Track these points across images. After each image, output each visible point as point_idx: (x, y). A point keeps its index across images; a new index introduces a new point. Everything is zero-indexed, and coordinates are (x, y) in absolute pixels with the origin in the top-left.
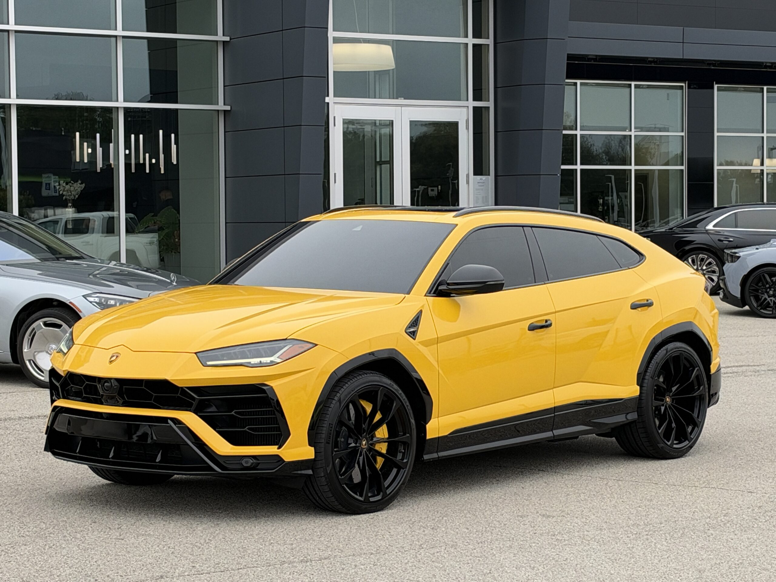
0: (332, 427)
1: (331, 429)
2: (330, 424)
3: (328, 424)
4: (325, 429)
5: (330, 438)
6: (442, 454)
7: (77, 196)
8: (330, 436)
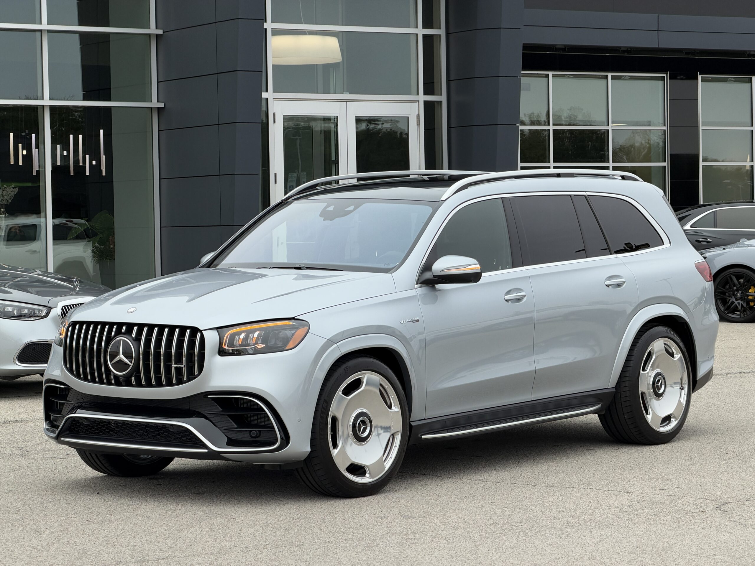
7: (10, 201)
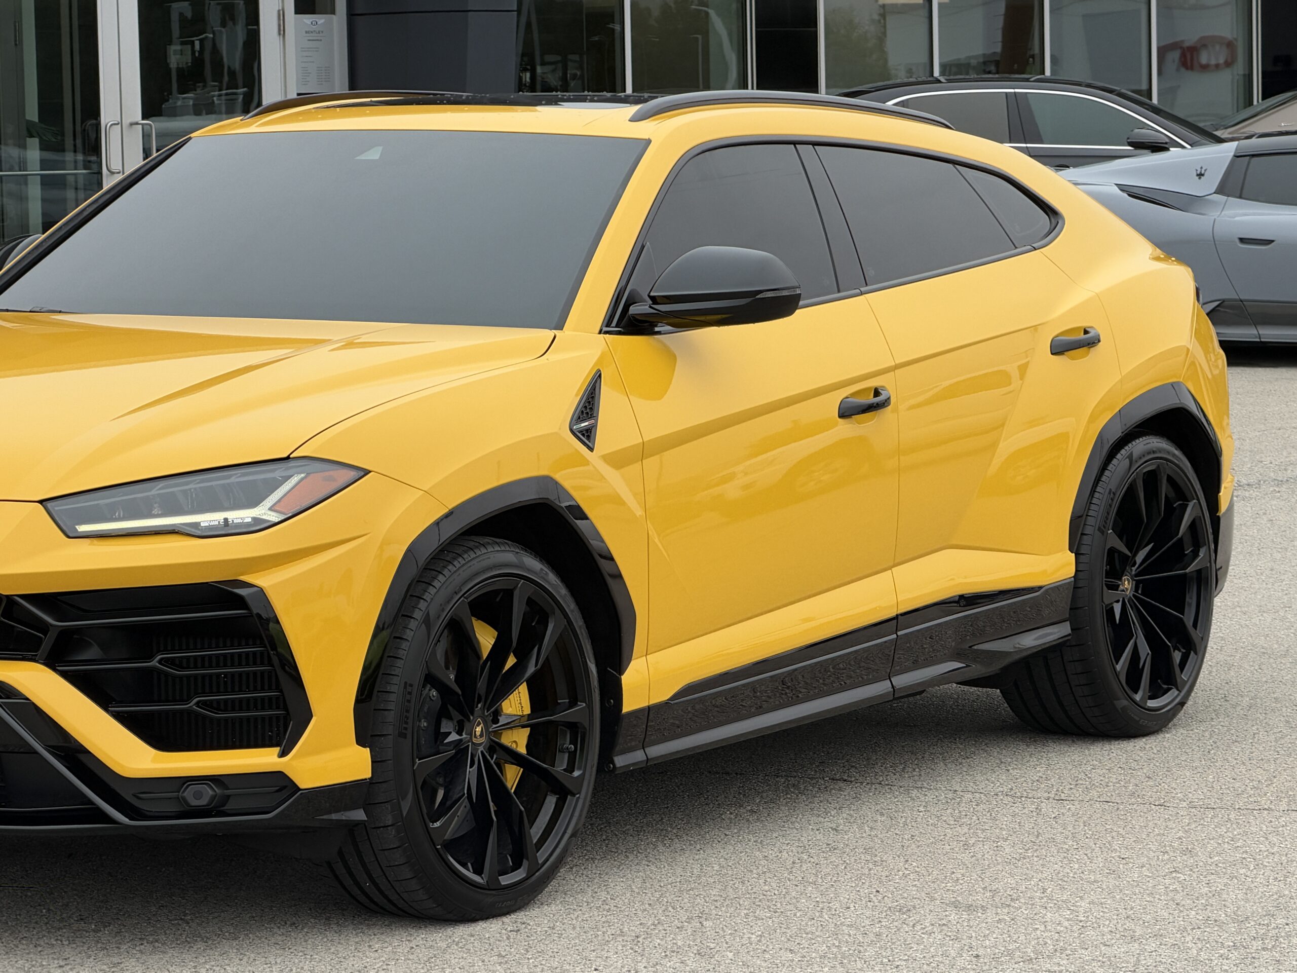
0: (410, 693)
1: (408, 697)
2: (406, 683)
3: (403, 685)
4: (393, 697)
5: (406, 723)
6: (657, 751)
8: (407, 718)
